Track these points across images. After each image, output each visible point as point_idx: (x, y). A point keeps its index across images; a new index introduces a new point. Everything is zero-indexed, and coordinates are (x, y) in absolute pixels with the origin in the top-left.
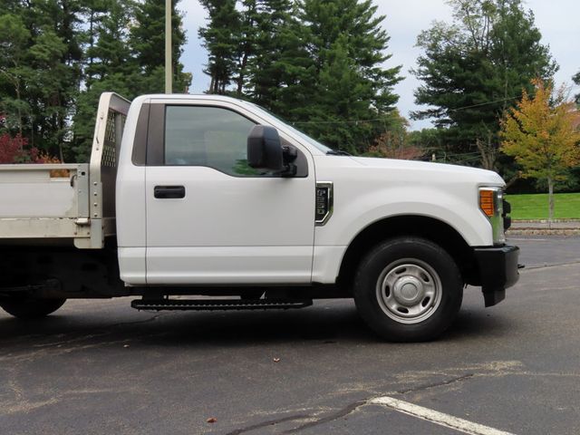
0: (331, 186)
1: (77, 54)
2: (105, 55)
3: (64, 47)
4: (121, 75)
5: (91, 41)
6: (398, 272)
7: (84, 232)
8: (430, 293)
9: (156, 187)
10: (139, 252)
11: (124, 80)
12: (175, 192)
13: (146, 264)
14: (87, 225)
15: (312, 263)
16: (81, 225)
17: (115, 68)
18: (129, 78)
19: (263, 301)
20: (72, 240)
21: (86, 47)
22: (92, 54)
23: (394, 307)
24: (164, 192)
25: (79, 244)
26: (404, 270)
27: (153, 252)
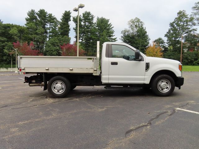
0: (149, 63)
1: (46, 32)
2: (53, 33)
3: (44, 31)
4: (57, 37)
5: (50, 30)
6: (162, 82)
7: (95, 72)
8: (168, 86)
9: (111, 62)
10: (107, 76)
11: (57, 38)
12: (115, 64)
13: (109, 79)
14: (96, 70)
15: (144, 79)
16: (95, 70)
17: (55, 36)
18: (58, 38)
19: (128, 87)
20: (92, 73)
21: (48, 31)
22: (50, 32)
23: (161, 89)
24: (113, 63)
25: (94, 74)
26: (163, 81)
27: (110, 76)
